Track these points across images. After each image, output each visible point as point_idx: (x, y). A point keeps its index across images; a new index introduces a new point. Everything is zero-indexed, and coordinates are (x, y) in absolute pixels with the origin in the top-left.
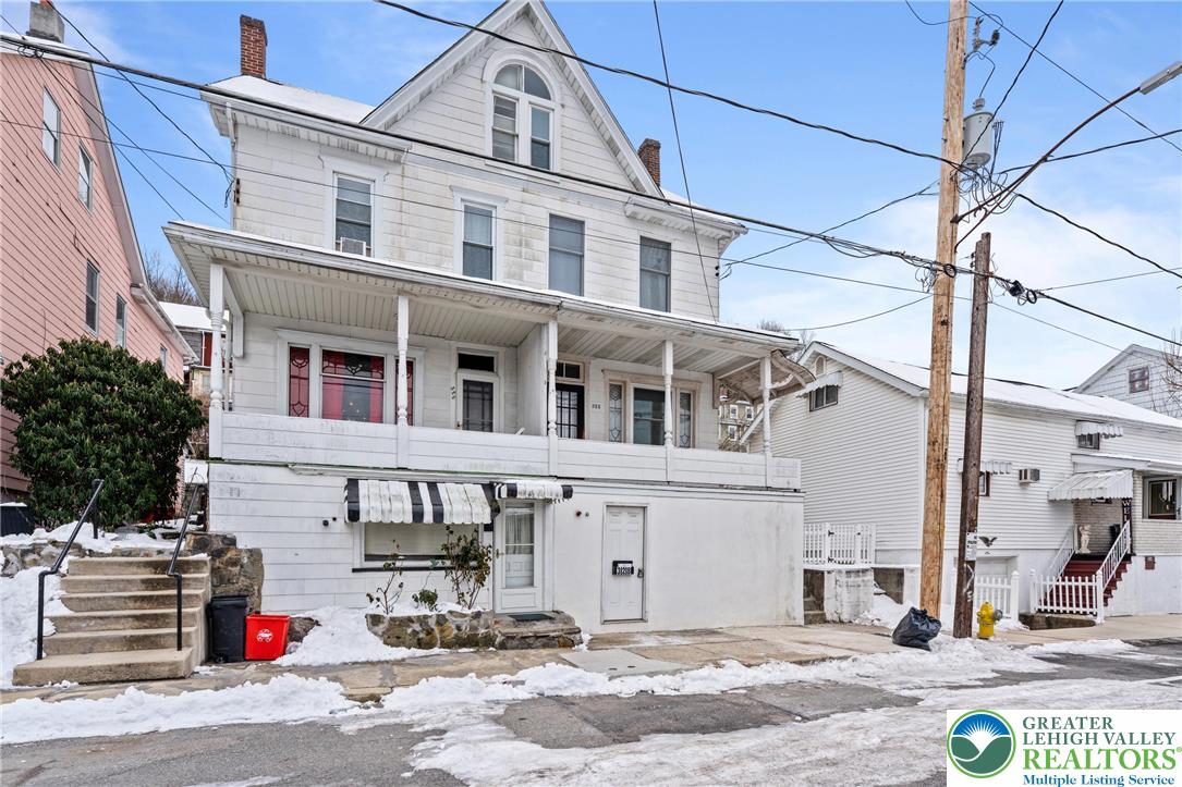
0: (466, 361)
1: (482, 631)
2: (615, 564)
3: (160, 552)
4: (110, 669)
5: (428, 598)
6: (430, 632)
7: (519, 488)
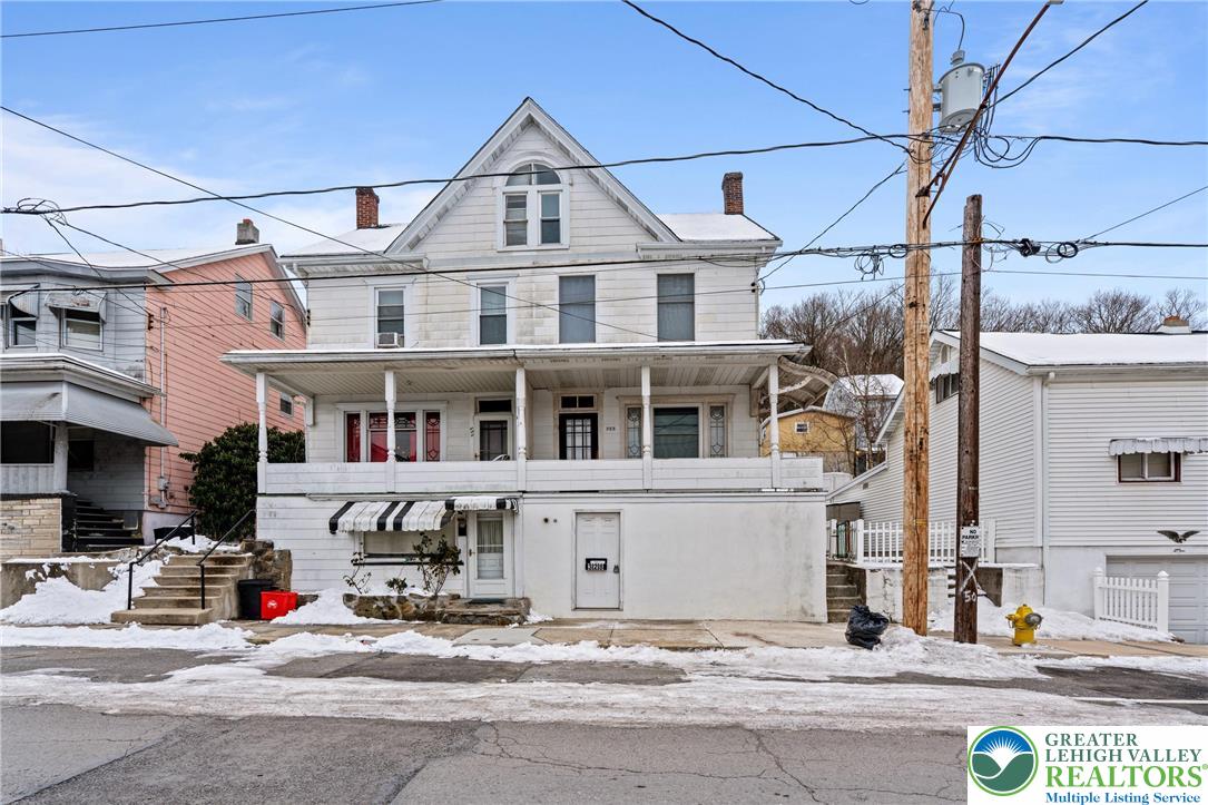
0: (485, 407)
1: (439, 609)
2: (588, 561)
3: (225, 552)
4: (157, 617)
5: (399, 584)
6: (392, 608)
7: (456, 503)
